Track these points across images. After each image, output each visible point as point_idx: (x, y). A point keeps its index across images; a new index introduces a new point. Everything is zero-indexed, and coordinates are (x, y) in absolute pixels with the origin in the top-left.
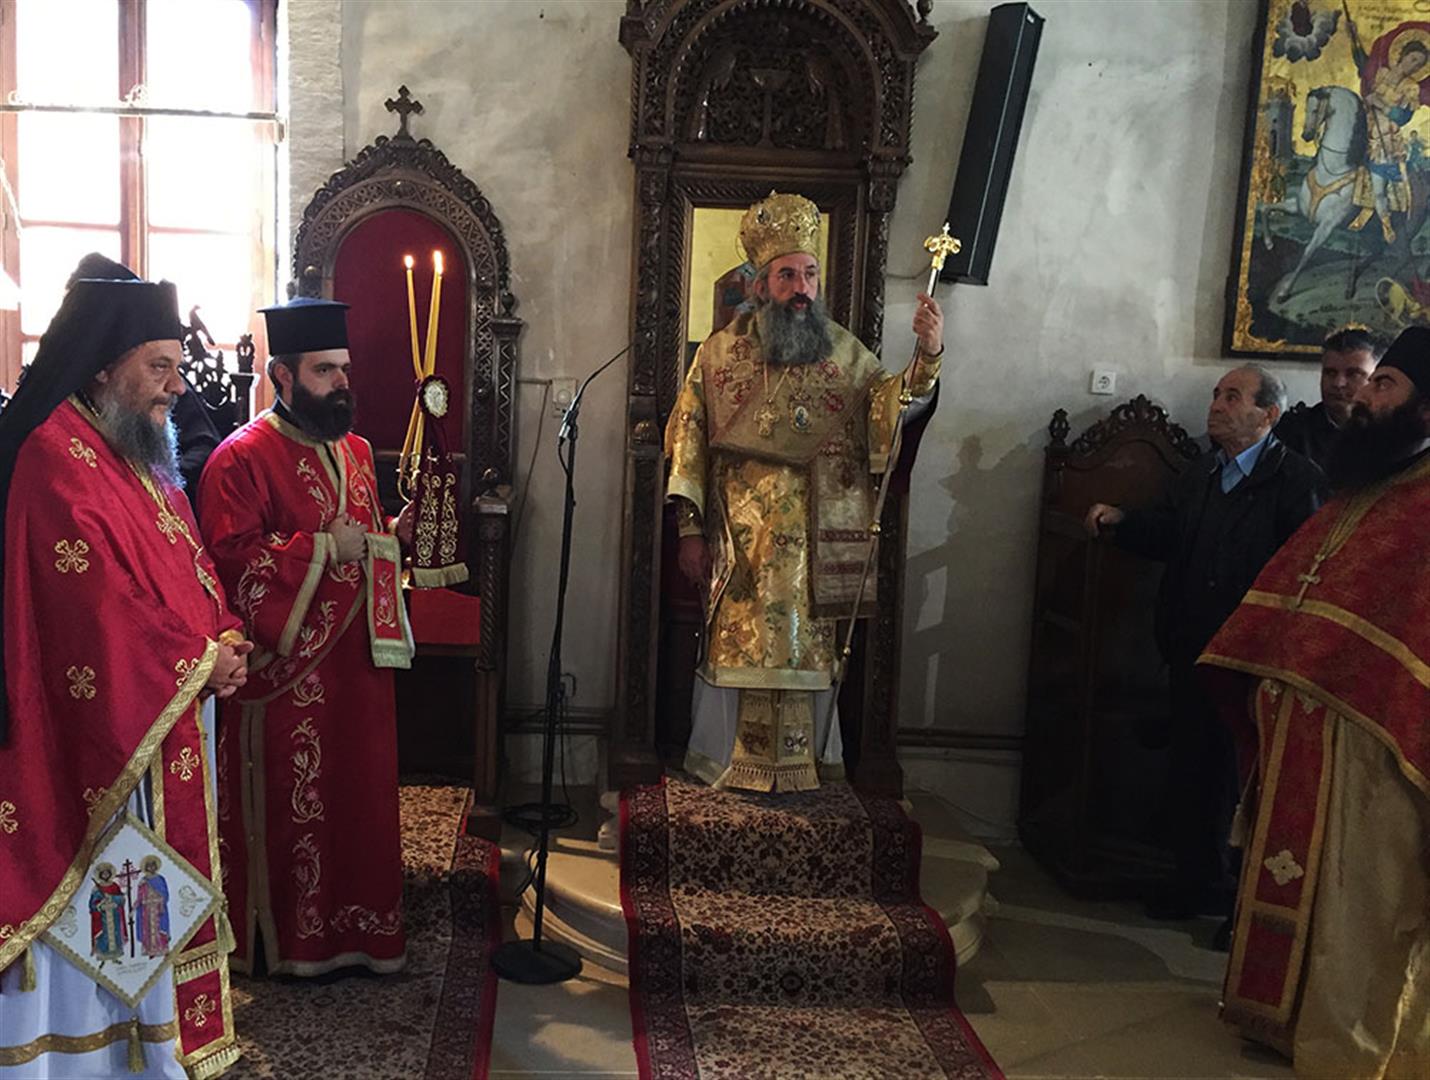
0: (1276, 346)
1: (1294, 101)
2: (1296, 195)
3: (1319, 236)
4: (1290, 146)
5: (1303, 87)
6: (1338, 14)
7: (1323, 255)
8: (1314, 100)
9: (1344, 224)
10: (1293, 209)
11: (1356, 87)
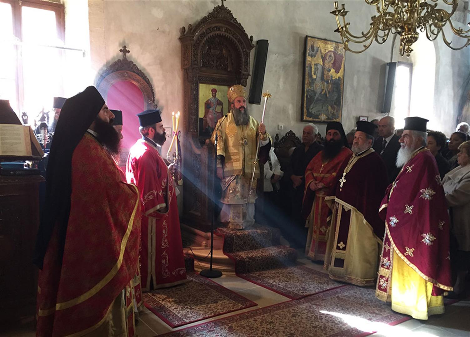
0: (311, 119)
1: (312, 66)
2: (313, 86)
3: (317, 95)
4: (312, 76)
5: (313, 63)
6: (318, 48)
7: (318, 100)
8: (315, 66)
9: (320, 94)
10: (312, 89)
11: (322, 64)
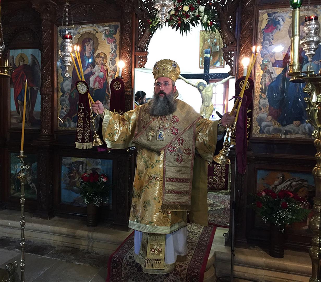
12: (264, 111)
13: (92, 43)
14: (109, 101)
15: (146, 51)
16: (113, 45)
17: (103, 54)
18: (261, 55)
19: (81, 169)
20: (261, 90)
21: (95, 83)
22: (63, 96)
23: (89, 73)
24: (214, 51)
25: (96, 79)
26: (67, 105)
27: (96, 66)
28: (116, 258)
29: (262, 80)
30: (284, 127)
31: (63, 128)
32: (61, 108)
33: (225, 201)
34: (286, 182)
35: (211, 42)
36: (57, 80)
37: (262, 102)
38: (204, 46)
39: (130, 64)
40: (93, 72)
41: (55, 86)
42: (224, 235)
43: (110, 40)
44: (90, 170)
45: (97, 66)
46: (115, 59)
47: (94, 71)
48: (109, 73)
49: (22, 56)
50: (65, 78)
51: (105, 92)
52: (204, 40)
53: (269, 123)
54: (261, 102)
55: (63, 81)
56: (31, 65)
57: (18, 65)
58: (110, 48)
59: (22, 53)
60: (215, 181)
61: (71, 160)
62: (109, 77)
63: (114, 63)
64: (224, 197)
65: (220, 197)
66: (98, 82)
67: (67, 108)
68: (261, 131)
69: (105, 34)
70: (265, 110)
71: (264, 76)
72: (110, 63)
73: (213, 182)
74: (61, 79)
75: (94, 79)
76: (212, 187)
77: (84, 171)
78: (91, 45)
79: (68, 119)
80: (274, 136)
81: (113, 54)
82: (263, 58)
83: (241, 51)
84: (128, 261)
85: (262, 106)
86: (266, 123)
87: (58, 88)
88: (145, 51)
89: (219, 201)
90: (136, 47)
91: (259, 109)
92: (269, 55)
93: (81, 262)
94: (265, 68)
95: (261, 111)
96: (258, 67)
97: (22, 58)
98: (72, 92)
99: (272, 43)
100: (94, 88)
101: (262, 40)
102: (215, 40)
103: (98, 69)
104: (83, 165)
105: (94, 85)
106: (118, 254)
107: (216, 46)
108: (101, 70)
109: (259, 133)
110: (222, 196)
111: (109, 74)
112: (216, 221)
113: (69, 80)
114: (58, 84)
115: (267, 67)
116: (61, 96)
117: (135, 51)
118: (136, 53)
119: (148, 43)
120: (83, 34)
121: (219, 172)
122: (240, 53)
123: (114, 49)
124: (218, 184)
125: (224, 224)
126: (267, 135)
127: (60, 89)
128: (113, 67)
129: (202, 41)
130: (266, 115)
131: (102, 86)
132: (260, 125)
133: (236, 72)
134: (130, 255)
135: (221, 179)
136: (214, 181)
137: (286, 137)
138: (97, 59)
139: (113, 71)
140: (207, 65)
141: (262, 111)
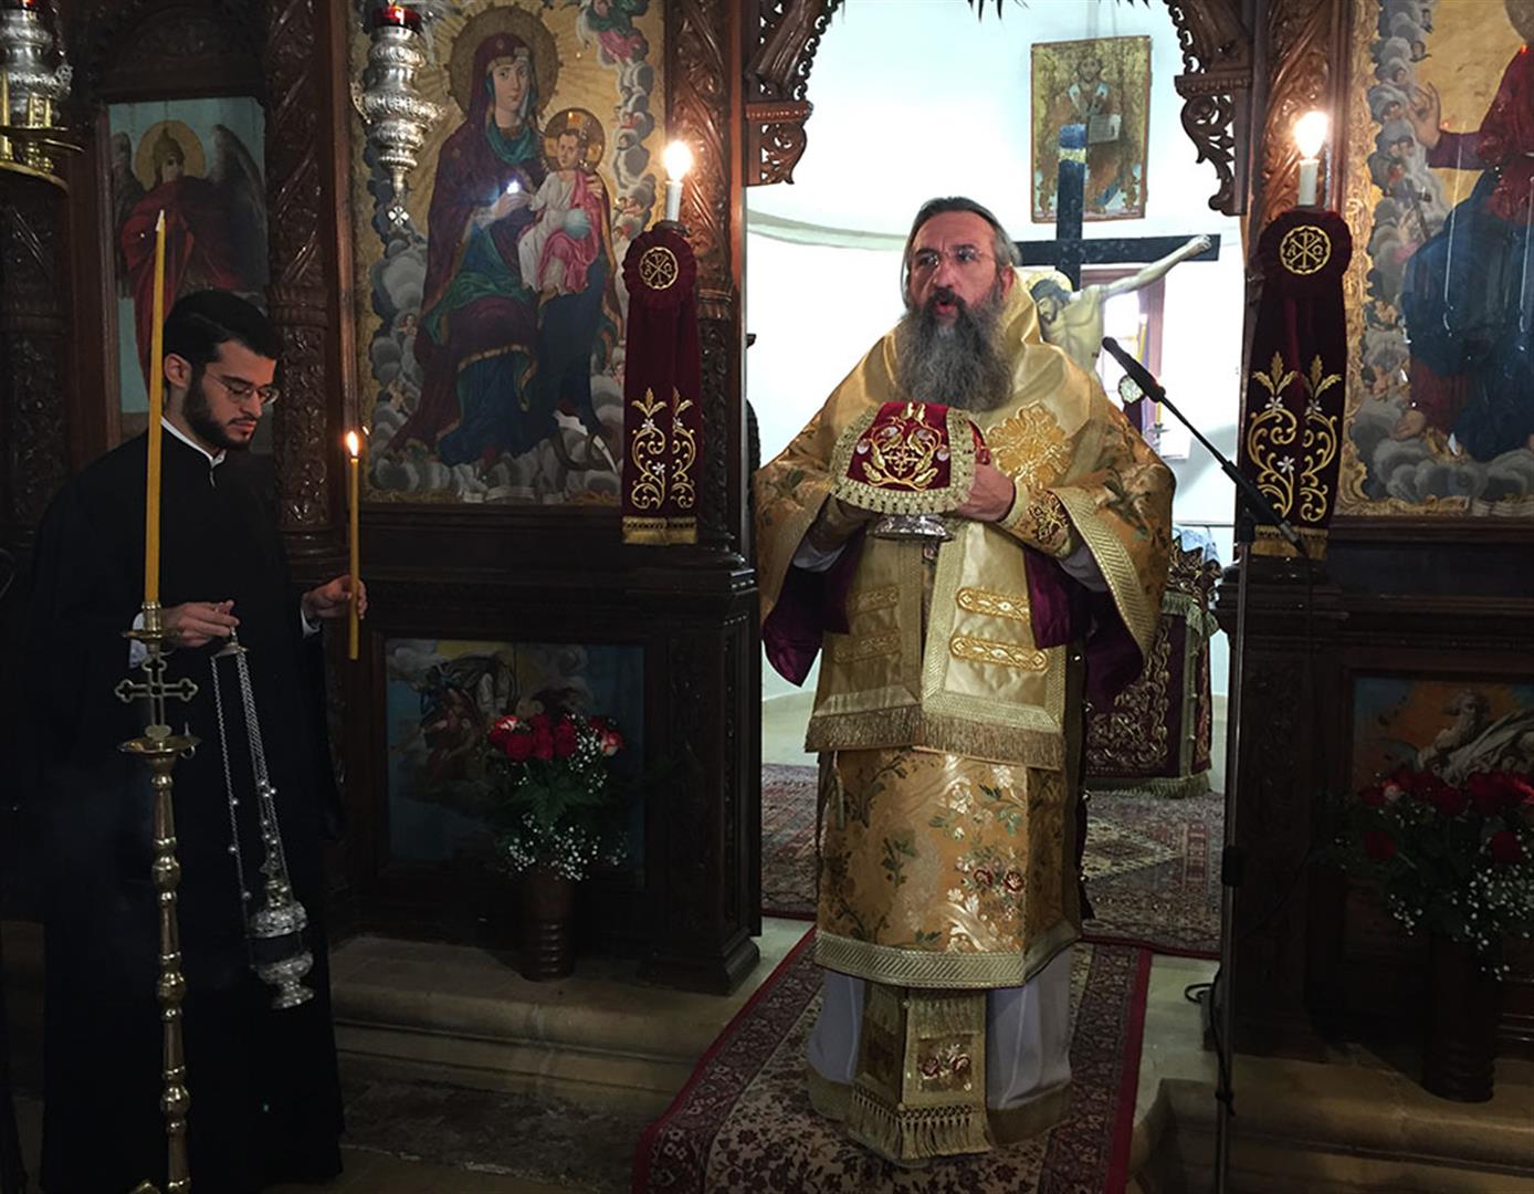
12: (1387, 387)
13: (524, 59)
14: (619, 353)
15: (797, 98)
16: (632, 69)
17: (584, 118)
18: (1372, 107)
19: (487, 698)
20: (1370, 285)
21: (544, 264)
22: (383, 331)
23: (513, 212)
24: (1097, 140)
25: (549, 245)
26: (408, 377)
27: (548, 177)
28: (675, 1143)
29: (1376, 235)
30: (1482, 466)
31: (392, 496)
32: (375, 398)
33: (1175, 825)
34: (1490, 734)
35: (1086, 96)
36: (354, 249)
37: (1380, 342)
38: (1053, 116)
39: (720, 165)
40: (532, 209)
41: (343, 285)
42: (1193, 993)
43: (618, 41)
44: (534, 699)
45: (551, 176)
46: (644, 144)
47: (537, 202)
48: (613, 213)
49: (171, 135)
50: (392, 244)
51: (599, 306)
52: (1051, 88)
53: (1412, 449)
54: (1370, 345)
55: (382, 256)
56: (216, 179)
57: (154, 178)
58: (618, 82)
59: (171, 118)
60: (1122, 735)
61: (434, 651)
62: (614, 235)
63: (638, 158)
64: (1167, 809)
65: (1148, 809)
66: (561, 258)
67: (408, 394)
68: (1374, 488)
69: (588, 14)
70: (1390, 383)
71: (1384, 213)
72: (621, 163)
73: (1110, 741)
74: (372, 246)
75: (540, 244)
76: (1107, 764)
77: (504, 706)
78: (519, 72)
79: (413, 447)
80: (1433, 508)
81: (631, 115)
82: (1382, 123)
83: (1275, 89)
84: (733, 1155)
85: (1376, 362)
86: (1397, 444)
87: (356, 293)
88: (793, 99)
89: (1144, 828)
90: (749, 76)
91: (1363, 378)
92: (1408, 107)
93: (493, 1160)
94: (1392, 173)
95: (1371, 387)
96: (1359, 168)
97: (170, 144)
98: (431, 313)
99: (1423, 47)
100: (541, 292)
101: (1376, 35)
102: (1102, 90)
103: (560, 192)
104: (495, 678)
105: (541, 275)
106: (685, 1123)
107: (1108, 117)
108: (573, 201)
109: (1361, 494)
110: (1155, 803)
111: (617, 217)
112: (1147, 925)
113: (415, 253)
114: (356, 274)
115: (1399, 167)
116: (377, 334)
117: (746, 100)
118: (748, 107)
119: (807, 58)
120: (478, 16)
121: (1141, 693)
122: (1271, 97)
123: (637, 89)
124: (1137, 750)
125: (1183, 940)
126: (1402, 504)
127: (369, 297)
128: (635, 184)
129: (1043, 93)
130: (1398, 405)
131: (583, 279)
132: (1365, 457)
133: (1251, 197)
134: (746, 1125)
135: (1148, 726)
136: (1117, 736)
137: (1494, 513)
138: (554, 142)
139: (633, 205)
140: (1073, 202)
141: (1376, 385)
